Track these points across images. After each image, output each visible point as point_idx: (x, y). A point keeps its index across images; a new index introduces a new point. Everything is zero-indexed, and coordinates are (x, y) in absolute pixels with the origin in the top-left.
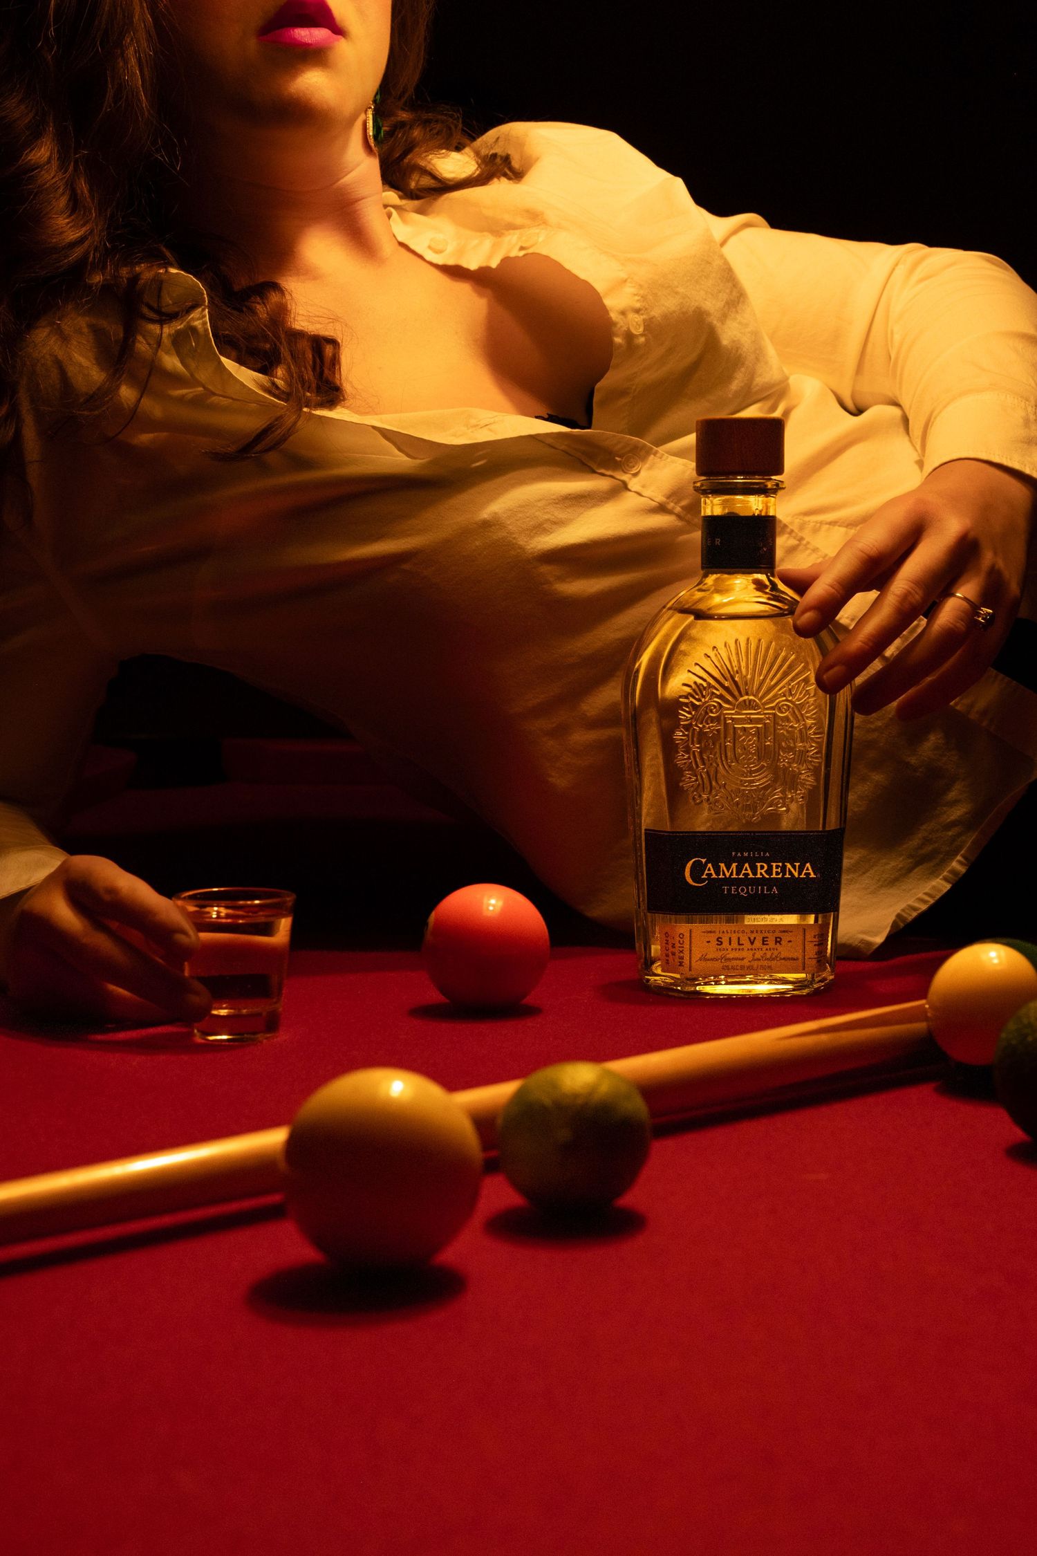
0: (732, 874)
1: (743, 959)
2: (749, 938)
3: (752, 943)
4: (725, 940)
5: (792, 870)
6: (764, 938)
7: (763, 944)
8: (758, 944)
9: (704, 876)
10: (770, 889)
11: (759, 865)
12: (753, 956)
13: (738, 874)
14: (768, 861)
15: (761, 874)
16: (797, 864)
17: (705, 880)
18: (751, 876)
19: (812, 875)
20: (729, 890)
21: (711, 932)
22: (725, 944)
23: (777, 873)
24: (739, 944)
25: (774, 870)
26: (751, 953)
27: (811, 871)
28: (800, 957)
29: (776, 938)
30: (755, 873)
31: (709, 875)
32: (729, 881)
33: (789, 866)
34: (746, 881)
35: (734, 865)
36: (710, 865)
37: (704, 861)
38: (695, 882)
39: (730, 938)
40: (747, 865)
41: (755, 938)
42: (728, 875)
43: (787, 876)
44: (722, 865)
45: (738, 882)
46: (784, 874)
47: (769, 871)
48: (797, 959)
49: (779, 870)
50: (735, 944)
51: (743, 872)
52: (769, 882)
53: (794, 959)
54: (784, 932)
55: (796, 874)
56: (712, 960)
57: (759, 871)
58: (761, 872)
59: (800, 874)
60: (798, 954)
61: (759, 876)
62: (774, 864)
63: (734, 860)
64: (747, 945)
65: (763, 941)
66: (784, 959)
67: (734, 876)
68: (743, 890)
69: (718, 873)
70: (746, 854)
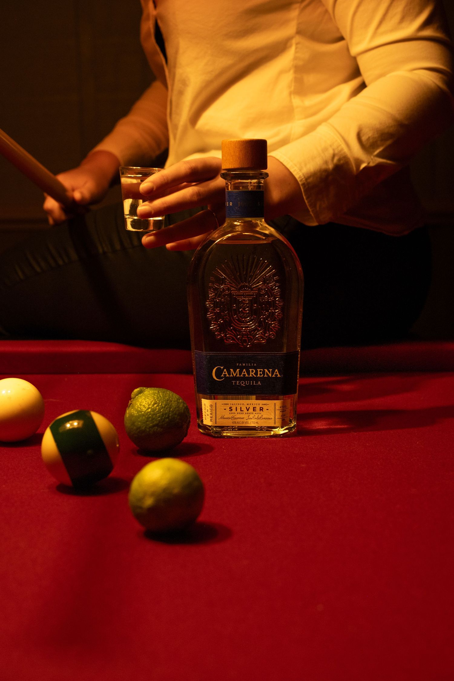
0: (237, 375)
1: (243, 418)
2: (246, 408)
3: (248, 410)
4: (234, 408)
5: (268, 373)
6: (254, 408)
7: (254, 411)
8: (251, 410)
9: (222, 376)
10: (257, 382)
11: (251, 370)
12: (249, 417)
13: (240, 374)
14: (256, 368)
15: (252, 375)
16: (271, 370)
17: (223, 377)
18: (247, 376)
19: (279, 376)
20: (236, 383)
21: (226, 404)
22: (234, 411)
23: (260, 374)
24: (241, 411)
25: (259, 373)
26: (247, 415)
27: (278, 373)
28: (273, 418)
29: (260, 408)
30: (249, 374)
31: (225, 375)
32: (235, 378)
33: (266, 370)
34: (244, 378)
35: (238, 370)
36: (225, 370)
37: (222, 368)
38: (217, 378)
39: (236, 408)
40: (244, 370)
41: (249, 408)
42: (235, 375)
43: (266, 376)
44: (232, 370)
45: (240, 379)
46: (264, 374)
47: (256, 373)
48: (272, 419)
49: (261, 373)
50: (239, 410)
51: (243, 374)
52: (256, 379)
53: (270, 419)
54: (264, 404)
55: (270, 375)
56: (227, 418)
57: (251, 373)
58: (252, 374)
59: (272, 375)
60: (272, 417)
61: (251, 376)
62: (259, 370)
63: (238, 367)
64: (245, 411)
65: (254, 409)
66: (265, 418)
67: (238, 376)
68: (242, 383)
69: (229, 374)
70: (244, 365)
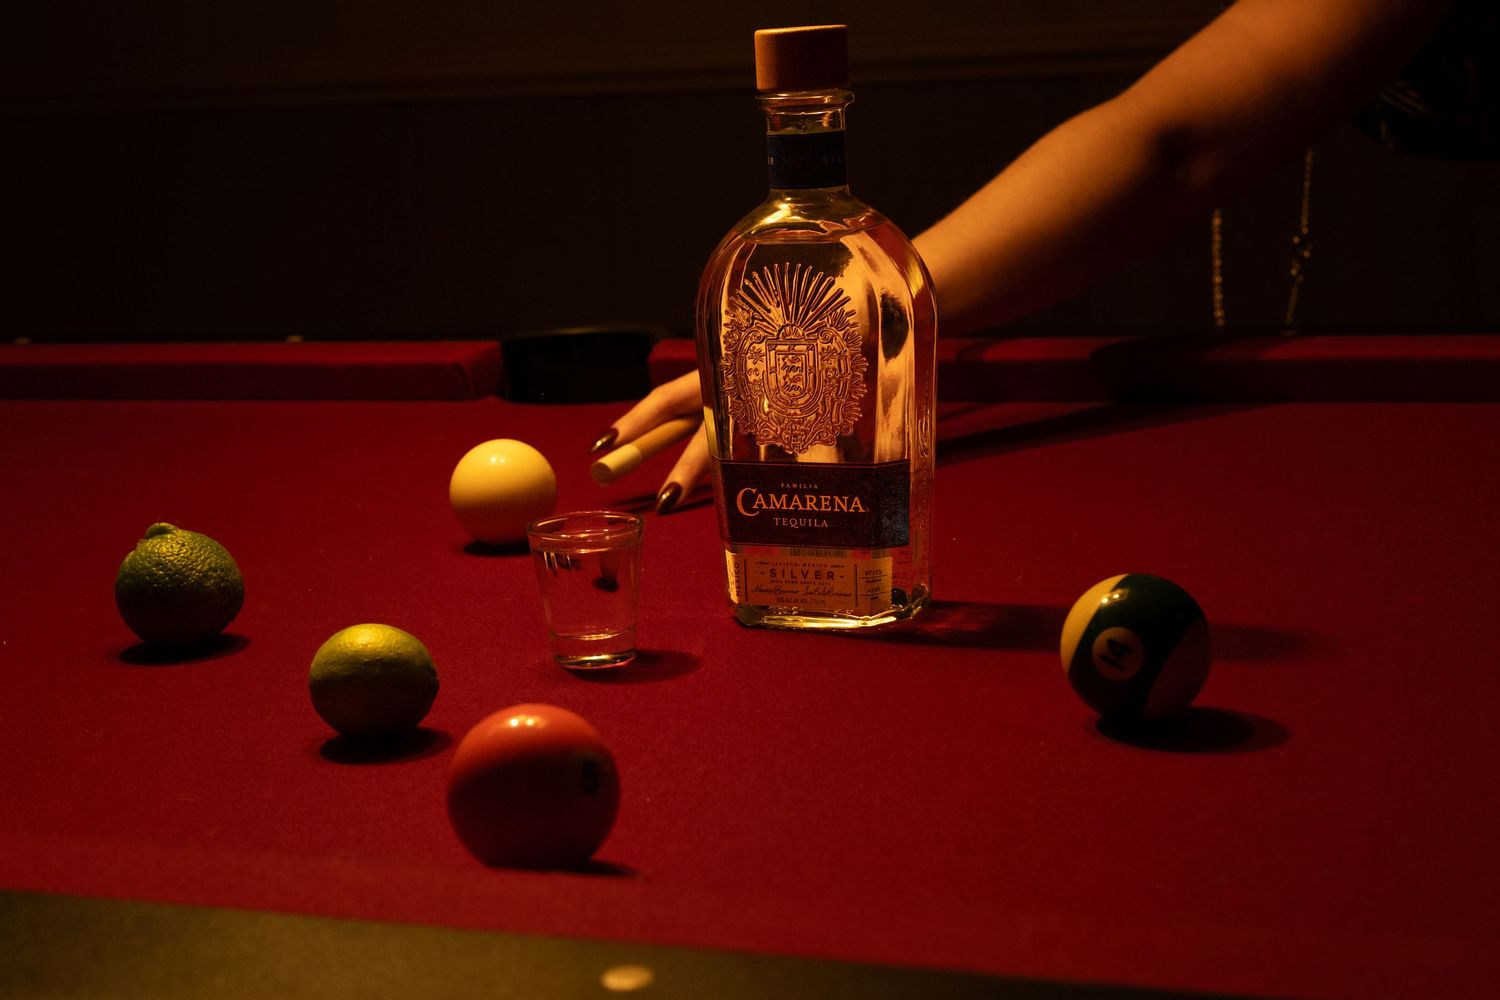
0: (782, 505)
5: (841, 504)
9: (755, 507)
10: (820, 522)
11: (808, 497)
13: (788, 505)
15: (811, 506)
17: (755, 510)
18: (801, 508)
23: (826, 507)
25: (823, 503)
26: (804, 586)
30: (804, 505)
31: (760, 505)
32: (780, 513)
34: (797, 513)
38: (746, 511)
42: (778, 506)
43: (836, 510)
46: (833, 508)
49: (828, 503)
51: (793, 503)
52: (820, 516)
55: (845, 509)
58: (811, 505)
59: (849, 508)
61: (808, 508)
67: (785, 508)
69: (768, 504)
